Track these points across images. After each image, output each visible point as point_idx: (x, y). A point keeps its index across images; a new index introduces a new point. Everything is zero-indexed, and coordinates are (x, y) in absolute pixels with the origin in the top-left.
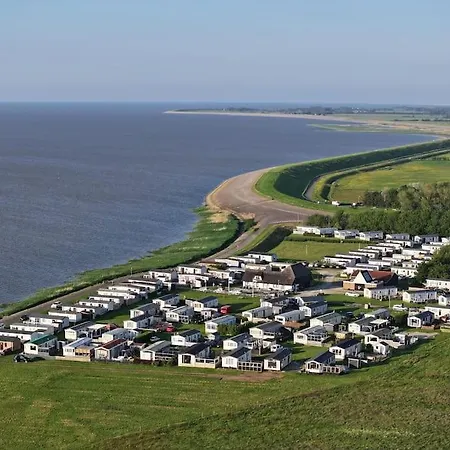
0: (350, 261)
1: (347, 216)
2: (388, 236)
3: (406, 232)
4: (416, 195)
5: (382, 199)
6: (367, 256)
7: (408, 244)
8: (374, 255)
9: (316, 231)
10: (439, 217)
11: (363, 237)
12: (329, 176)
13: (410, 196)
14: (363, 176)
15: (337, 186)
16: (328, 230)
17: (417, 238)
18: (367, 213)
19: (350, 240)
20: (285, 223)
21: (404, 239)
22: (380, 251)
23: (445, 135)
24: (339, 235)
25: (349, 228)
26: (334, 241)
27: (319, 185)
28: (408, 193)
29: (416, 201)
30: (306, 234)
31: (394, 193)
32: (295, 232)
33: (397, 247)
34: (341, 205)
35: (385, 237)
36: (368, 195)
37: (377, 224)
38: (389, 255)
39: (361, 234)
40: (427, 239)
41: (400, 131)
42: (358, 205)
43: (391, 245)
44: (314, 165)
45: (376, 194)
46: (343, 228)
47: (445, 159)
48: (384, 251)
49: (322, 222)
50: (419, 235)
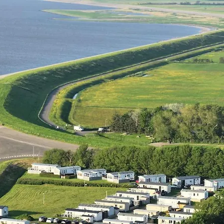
0: (95, 215)
1: (92, 152)
2: (140, 178)
3: (163, 172)
4: (174, 120)
5: (133, 123)
6: (116, 208)
7: (165, 188)
8: (124, 206)
9: (55, 170)
10: (201, 155)
11: (111, 178)
12: (70, 87)
13: (166, 121)
14: (110, 86)
15: (80, 101)
16: (69, 169)
17: (175, 181)
18: (115, 149)
19: (95, 182)
20: (18, 159)
21: (160, 183)
22: (131, 199)
23: (208, 25)
24: (82, 176)
25: (95, 167)
26: (76, 185)
27: (58, 100)
28: (164, 118)
29: (173, 126)
30: (44, 174)
31: (147, 116)
32: (29, 172)
33: (152, 193)
34: (85, 130)
35: (137, 179)
36: (117, 118)
37: (128, 162)
38: (142, 205)
39: (109, 175)
40: (187, 182)
41: (155, 19)
42: (105, 130)
43: (145, 191)
44: (52, 73)
45: (126, 117)
46: (87, 166)
47: (208, 61)
48: (135, 200)
49: (62, 158)
50: (178, 175)
